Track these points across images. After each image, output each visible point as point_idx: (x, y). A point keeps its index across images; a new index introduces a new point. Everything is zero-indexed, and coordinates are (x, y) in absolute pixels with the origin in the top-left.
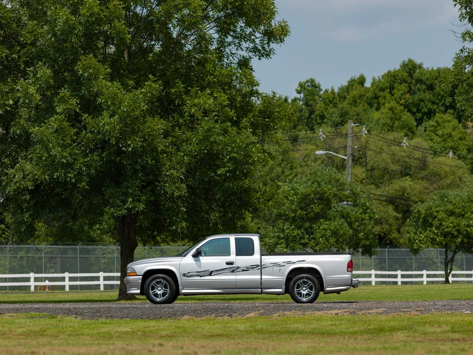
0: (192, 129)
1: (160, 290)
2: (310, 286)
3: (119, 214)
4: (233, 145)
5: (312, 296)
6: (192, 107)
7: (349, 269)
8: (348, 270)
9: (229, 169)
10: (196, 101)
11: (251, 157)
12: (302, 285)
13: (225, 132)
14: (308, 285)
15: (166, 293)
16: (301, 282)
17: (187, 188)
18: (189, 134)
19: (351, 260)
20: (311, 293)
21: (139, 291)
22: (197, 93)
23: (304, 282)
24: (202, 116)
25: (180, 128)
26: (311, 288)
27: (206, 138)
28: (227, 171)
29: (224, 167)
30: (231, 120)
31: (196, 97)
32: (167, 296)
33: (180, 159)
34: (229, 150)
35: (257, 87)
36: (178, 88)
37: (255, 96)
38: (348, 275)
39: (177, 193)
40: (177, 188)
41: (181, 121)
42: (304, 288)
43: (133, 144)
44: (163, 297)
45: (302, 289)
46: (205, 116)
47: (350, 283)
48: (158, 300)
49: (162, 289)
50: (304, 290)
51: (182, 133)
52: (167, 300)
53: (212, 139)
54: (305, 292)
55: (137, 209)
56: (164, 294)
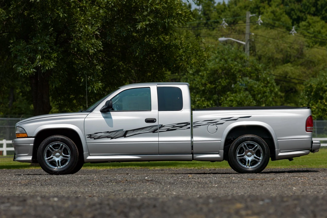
1: (58, 157)
2: (256, 150)
5: (259, 163)
7: (308, 128)
8: (306, 129)
9: (149, 24)
12: (246, 149)
14: (254, 150)
15: (66, 161)
16: (244, 145)
17: (102, 45)
19: (311, 116)
20: (259, 159)
21: (30, 158)
23: (248, 145)
26: (258, 153)
28: (147, 25)
32: (67, 164)
38: (306, 136)
39: (92, 50)
40: (92, 44)
42: (249, 153)
44: (62, 165)
45: (246, 154)
47: (310, 146)
48: (56, 169)
49: (61, 155)
50: (249, 156)
52: (67, 169)
54: (250, 159)
55: (47, 68)
56: (63, 162)
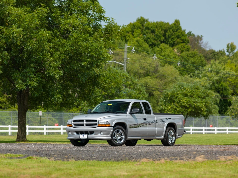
0: (66, 38)
3: (21, 88)
4: (92, 48)
6: (65, 24)
9: (89, 63)
10: (68, 21)
11: (103, 55)
13: (87, 40)
17: (63, 73)
18: (64, 41)
22: (68, 16)
24: (73, 30)
25: (58, 37)
27: (75, 43)
28: (88, 64)
29: (86, 61)
30: (90, 33)
31: (68, 18)
33: (58, 56)
34: (89, 51)
35: (104, 14)
36: (57, 13)
37: (102, 20)
39: (57, 76)
40: (57, 73)
41: (58, 33)
43: (31, 45)
46: (75, 30)
51: (58, 40)
53: (79, 44)
55: (32, 85)
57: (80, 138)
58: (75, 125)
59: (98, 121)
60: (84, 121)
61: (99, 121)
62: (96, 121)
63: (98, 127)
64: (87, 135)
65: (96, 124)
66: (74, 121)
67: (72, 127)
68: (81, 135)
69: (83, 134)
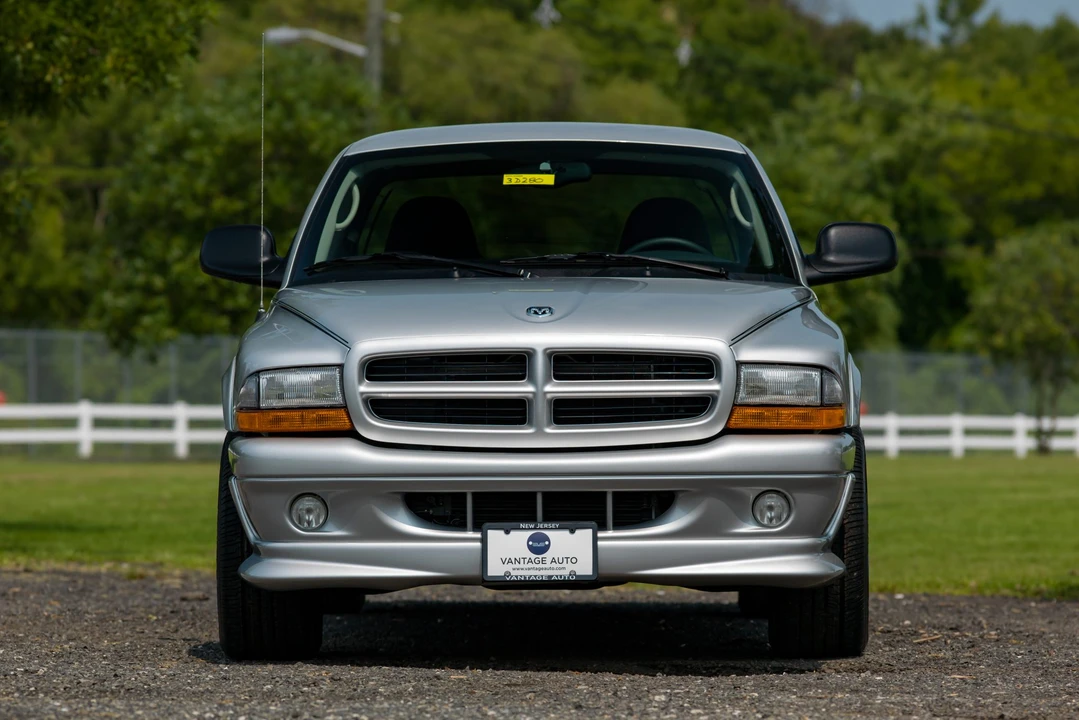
57: (495, 569)
58: (383, 408)
59: (727, 368)
60: (540, 364)
61: (739, 364)
62: (702, 365)
63: (728, 431)
64: (585, 535)
65: (695, 407)
66: (379, 368)
67: (352, 434)
68: (495, 536)
69: (532, 518)
